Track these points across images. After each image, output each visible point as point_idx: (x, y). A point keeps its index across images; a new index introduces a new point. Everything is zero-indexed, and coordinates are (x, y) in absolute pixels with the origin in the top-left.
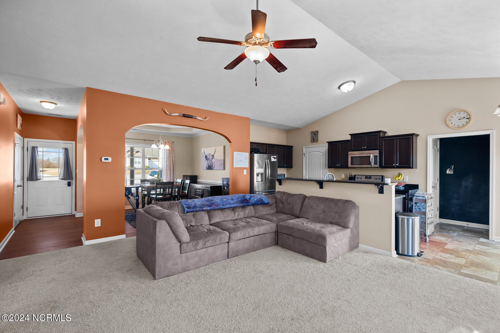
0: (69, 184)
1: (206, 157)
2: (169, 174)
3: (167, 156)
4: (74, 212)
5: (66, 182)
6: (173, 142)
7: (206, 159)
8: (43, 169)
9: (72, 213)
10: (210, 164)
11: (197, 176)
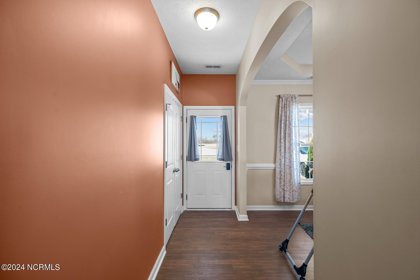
0: (228, 167)
4: (234, 208)
5: (224, 164)
8: (201, 144)
9: (231, 209)
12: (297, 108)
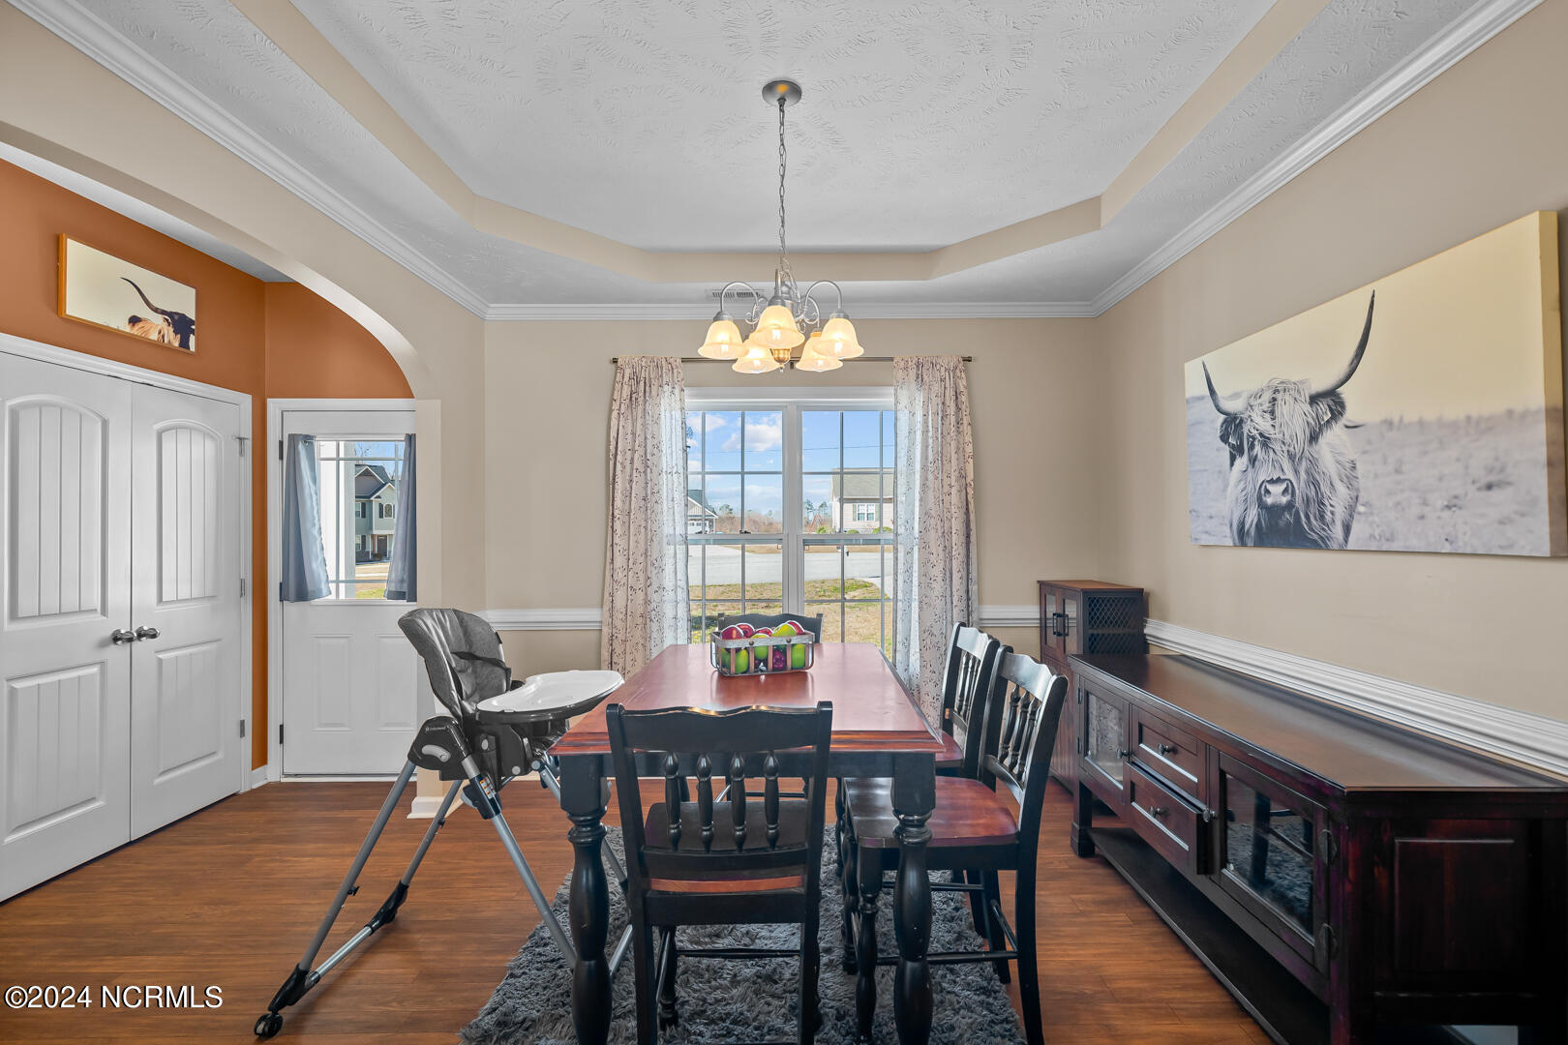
1: (1232, 424)
2: (937, 572)
3: (925, 457)
6: (969, 360)
7: (1236, 451)
10: (1276, 489)
11: (1141, 591)
12: (678, 405)
